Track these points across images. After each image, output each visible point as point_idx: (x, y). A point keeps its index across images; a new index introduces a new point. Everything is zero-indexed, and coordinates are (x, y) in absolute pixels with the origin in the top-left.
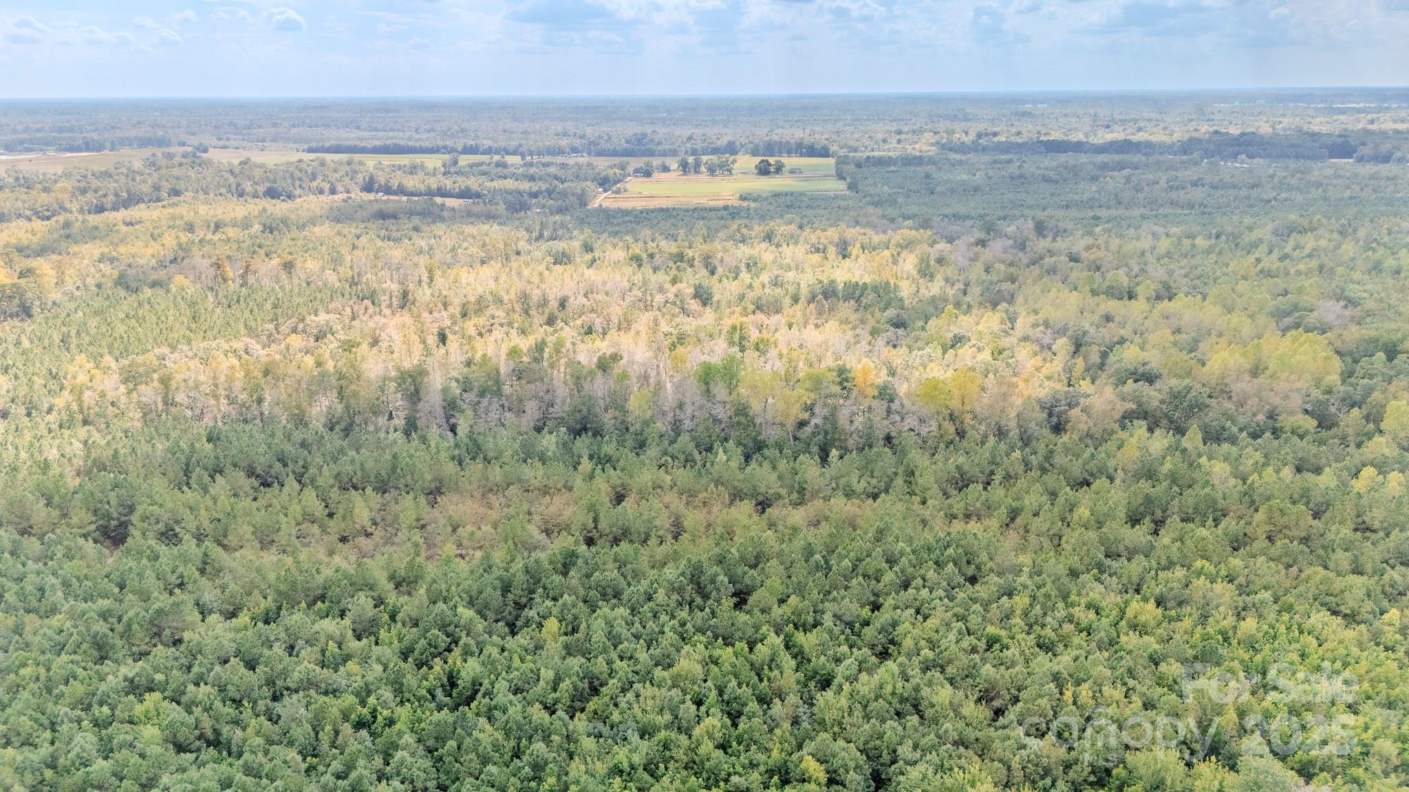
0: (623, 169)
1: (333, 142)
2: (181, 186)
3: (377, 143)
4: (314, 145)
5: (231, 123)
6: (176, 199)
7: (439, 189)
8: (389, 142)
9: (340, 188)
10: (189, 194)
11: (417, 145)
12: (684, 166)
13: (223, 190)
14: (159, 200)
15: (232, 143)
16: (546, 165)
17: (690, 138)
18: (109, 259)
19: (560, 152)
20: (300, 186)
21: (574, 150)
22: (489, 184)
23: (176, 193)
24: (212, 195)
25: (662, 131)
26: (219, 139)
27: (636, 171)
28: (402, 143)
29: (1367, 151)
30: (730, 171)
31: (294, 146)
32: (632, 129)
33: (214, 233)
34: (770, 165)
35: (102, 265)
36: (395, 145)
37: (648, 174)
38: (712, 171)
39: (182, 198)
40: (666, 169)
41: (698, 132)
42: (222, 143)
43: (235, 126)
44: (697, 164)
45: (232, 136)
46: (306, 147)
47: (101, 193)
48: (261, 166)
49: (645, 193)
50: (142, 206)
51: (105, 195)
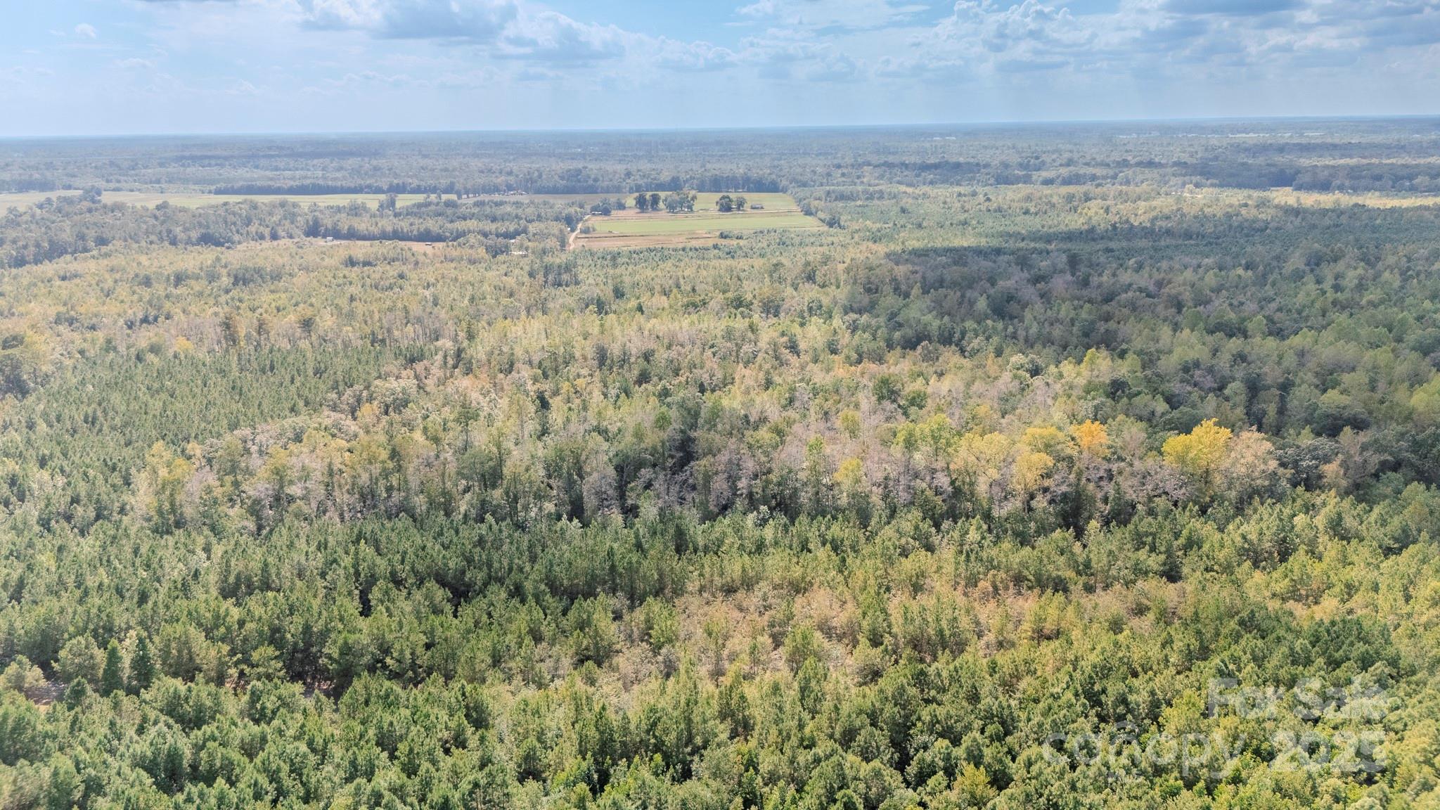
0: (581, 207)
1: (241, 183)
2: (107, 234)
3: (294, 184)
4: (222, 185)
5: (112, 164)
6: (104, 249)
7: (395, 232)
8: (308, 182)
9: (281, 233)
10: (118, 244)
11: (339, 184)
12: (641, 203)
13: (153, 238)
14: (86, 250)
15: (123, 185)
16: (498, 204)
17: (628, 174)
18: (66, 320)
19: (496, 189)
20: (238, 232)
21: (510, 188)
22: (449, 226)
23: (102, 241)
24: (143, 244)
25: (593, 166)
26: (108, 181)
27: (594, 209)
28: (321, 182)
29: (1306, 178)
30: (690, 207)
31: (196, 187)
32: (561, 166)
33: (176, 286)
34: (731, 201)
35: (61, 328)
36: (314, 185)
37: (606, 212)
38: (671, 207)
39: (110, 247)
40: (621, 207)
41: (633, 167)
42: (112, 185)
43: (118, 166)
44: (655, 200)
45: (122, 178)
46: (213, 188)
47: (20, 244)
48: (183, 210)
49: (616, 232)
50: (68, 257)
51: (25, 247)
